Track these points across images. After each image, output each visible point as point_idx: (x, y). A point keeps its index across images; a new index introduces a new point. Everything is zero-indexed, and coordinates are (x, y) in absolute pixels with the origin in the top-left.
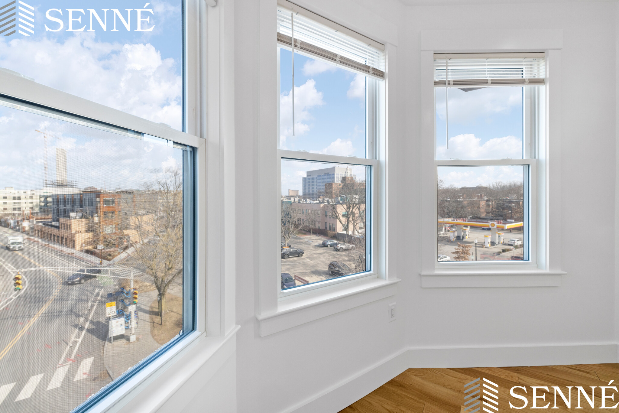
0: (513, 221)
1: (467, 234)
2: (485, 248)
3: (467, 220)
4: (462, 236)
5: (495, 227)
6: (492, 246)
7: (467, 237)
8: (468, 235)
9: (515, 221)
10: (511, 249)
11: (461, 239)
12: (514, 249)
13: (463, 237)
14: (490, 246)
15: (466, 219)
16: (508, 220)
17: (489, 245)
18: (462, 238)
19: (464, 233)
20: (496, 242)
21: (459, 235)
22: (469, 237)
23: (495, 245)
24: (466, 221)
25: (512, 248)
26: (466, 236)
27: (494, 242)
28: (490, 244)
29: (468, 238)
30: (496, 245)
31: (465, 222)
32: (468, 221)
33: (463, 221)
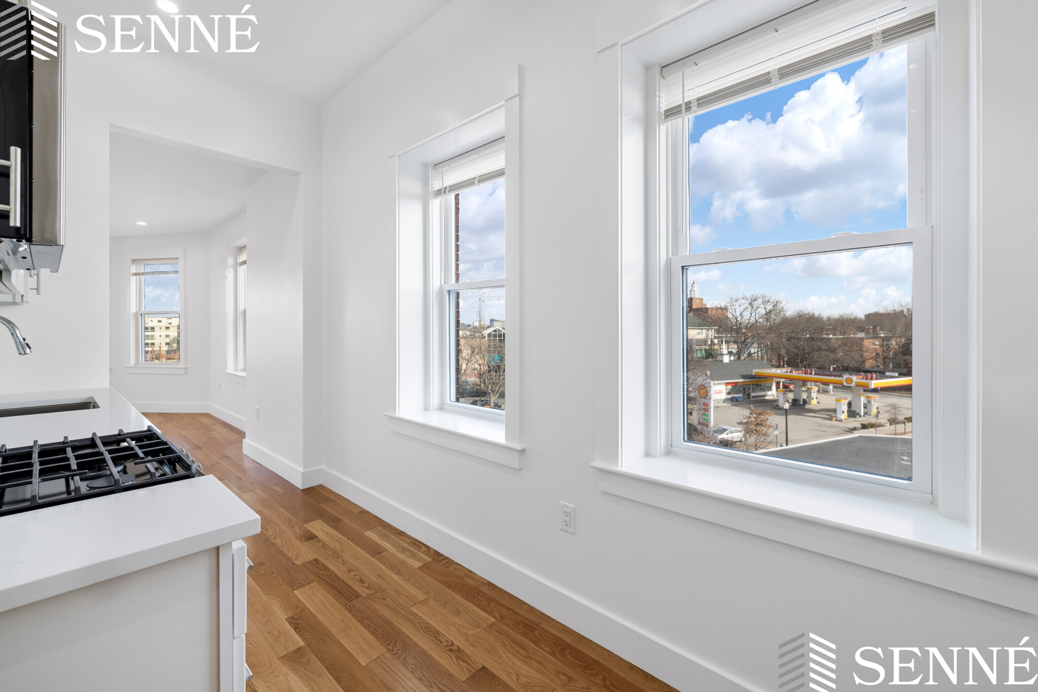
0: (897, 374)
1: (815, 398)
2: (836, 420)
3: (813, 373)
4: (802, 400)
5: (853, 385)
6: (849, 418)
7: (814, 402)
8: (817, 398)
9: (898, 375)
10: (883, 423)
11: (800, 405)
12: (889, 424)
13: (805, 402)
14: (846, 417)
15: (811, 370)
16: (887, 374)
17: (844, 416)
18: (802, 403)
19: (808, 394)
20: (860, 411)
21: (796, 398)
22: (818, 402)
23: (858, 416)
24: (811, 374)
25: (885, 423)
26: (812, 400)
27: (856, 411)
28: (846, 414)
29: (816, 403)
30: (860, 416)
31: (809, 376)
32: (815, 374)
33: (805, 374)
